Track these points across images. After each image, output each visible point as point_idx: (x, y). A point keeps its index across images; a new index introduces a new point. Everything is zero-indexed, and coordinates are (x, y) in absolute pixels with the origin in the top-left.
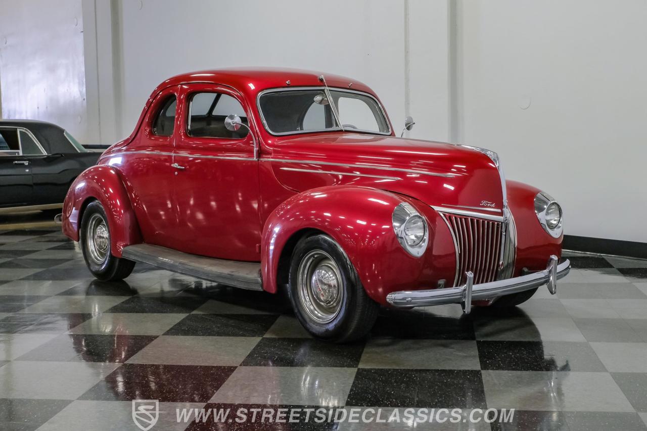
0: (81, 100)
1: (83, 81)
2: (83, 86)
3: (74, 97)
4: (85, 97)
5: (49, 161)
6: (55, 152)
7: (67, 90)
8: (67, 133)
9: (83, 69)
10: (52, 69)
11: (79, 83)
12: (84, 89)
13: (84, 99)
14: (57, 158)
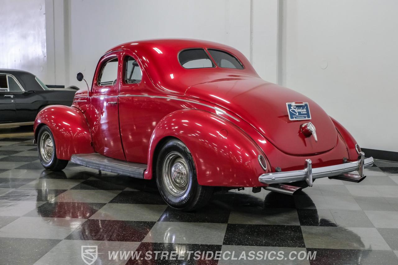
0: (43, 57)
1: (44, 45)
2: (44, 48)
3: (39, 55)
4: (46, 55)
5: (26, 95)
6: (29, 90)
7: (34, 50)
8: (36, 78)
9: (45, 37)
10: (24, 37)
11: (42, 46)
12: (45, 50)
13: (45, 56)
14: (30, 93)
